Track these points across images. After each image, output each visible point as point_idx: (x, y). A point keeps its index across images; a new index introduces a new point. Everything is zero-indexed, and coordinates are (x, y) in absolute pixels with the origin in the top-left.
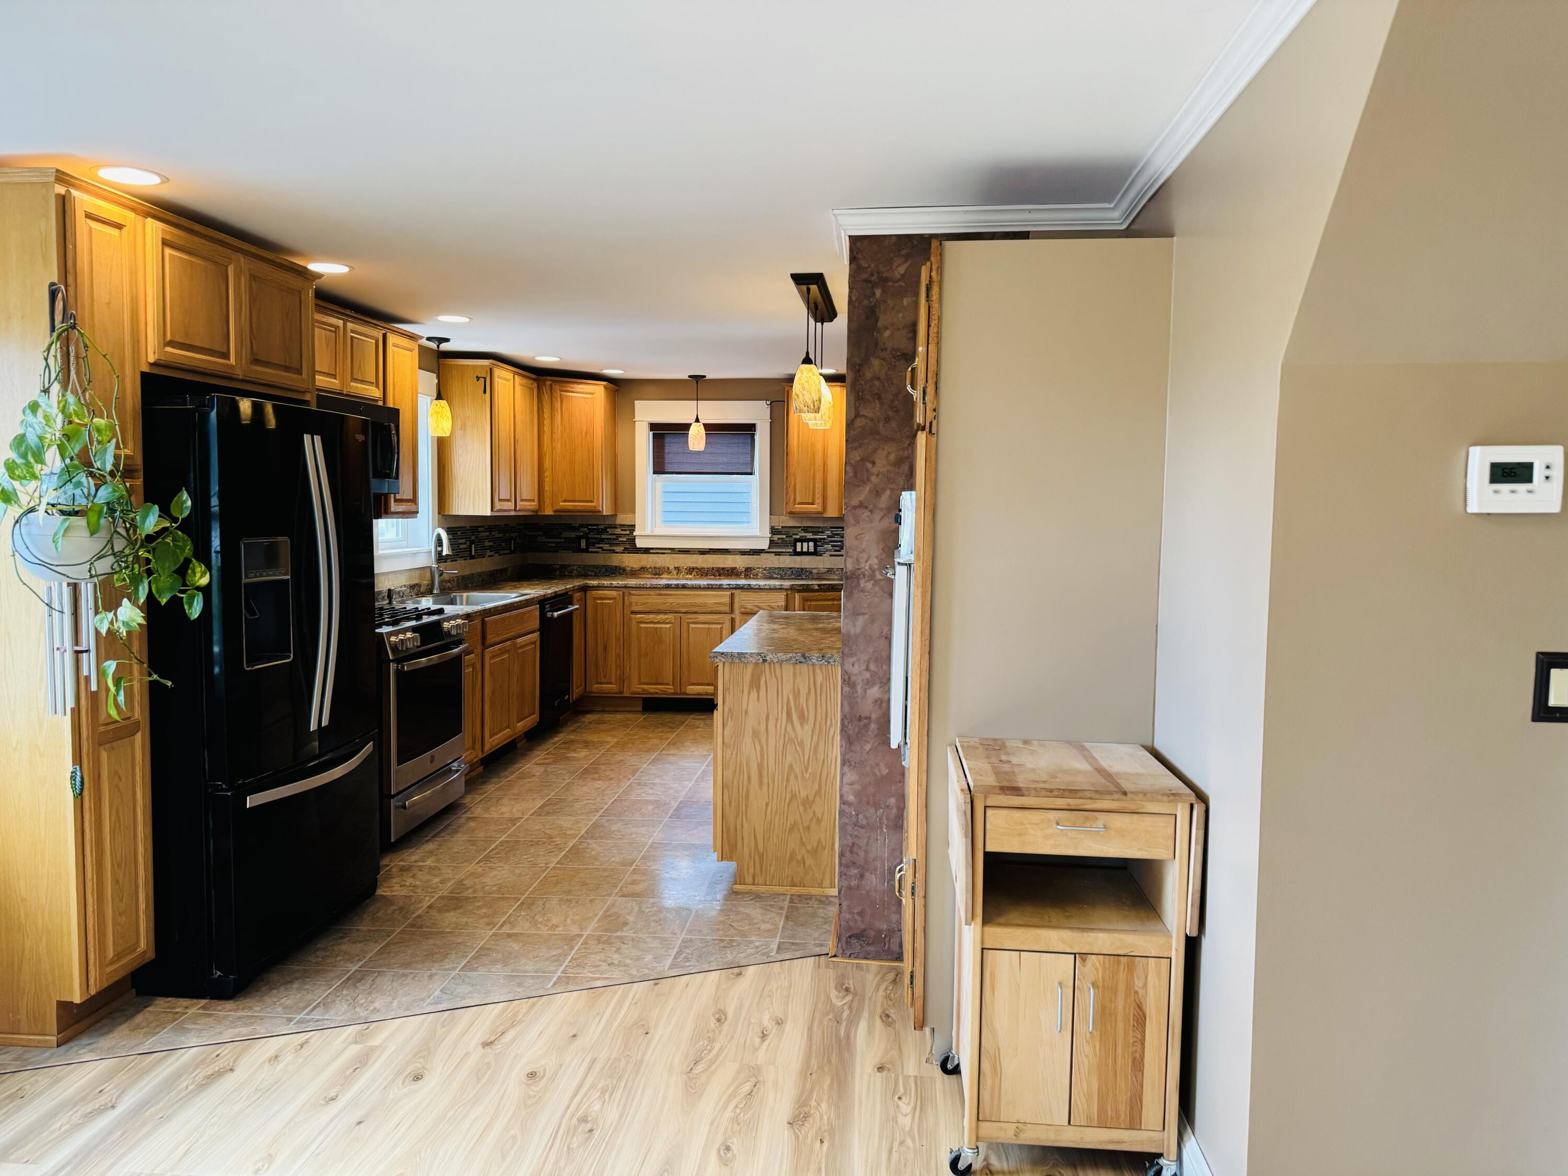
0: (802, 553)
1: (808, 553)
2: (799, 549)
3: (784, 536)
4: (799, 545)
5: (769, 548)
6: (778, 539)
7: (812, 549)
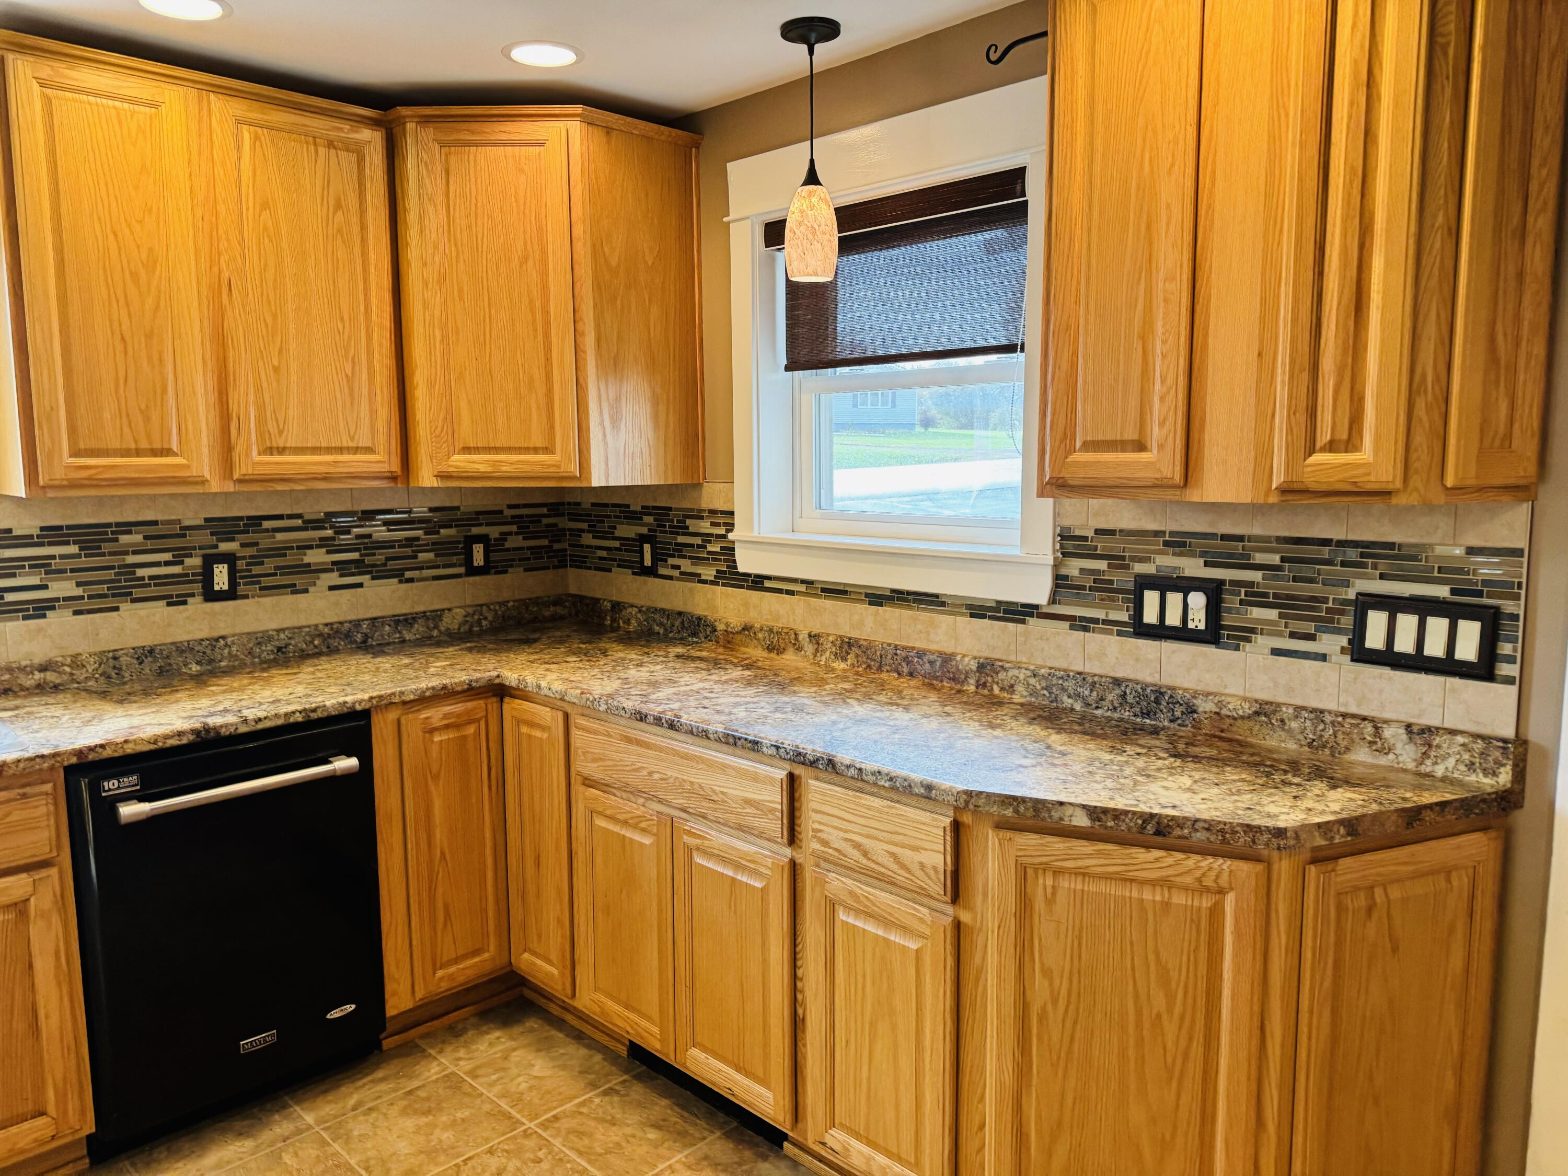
0: (1160, 632)
1: (1183, 634)
2: (1150, 616)
3: (1102, 565)
4: (1151, 598)
5: (1053, 601)
6: (1082, 570)
7: (1198, 620)
